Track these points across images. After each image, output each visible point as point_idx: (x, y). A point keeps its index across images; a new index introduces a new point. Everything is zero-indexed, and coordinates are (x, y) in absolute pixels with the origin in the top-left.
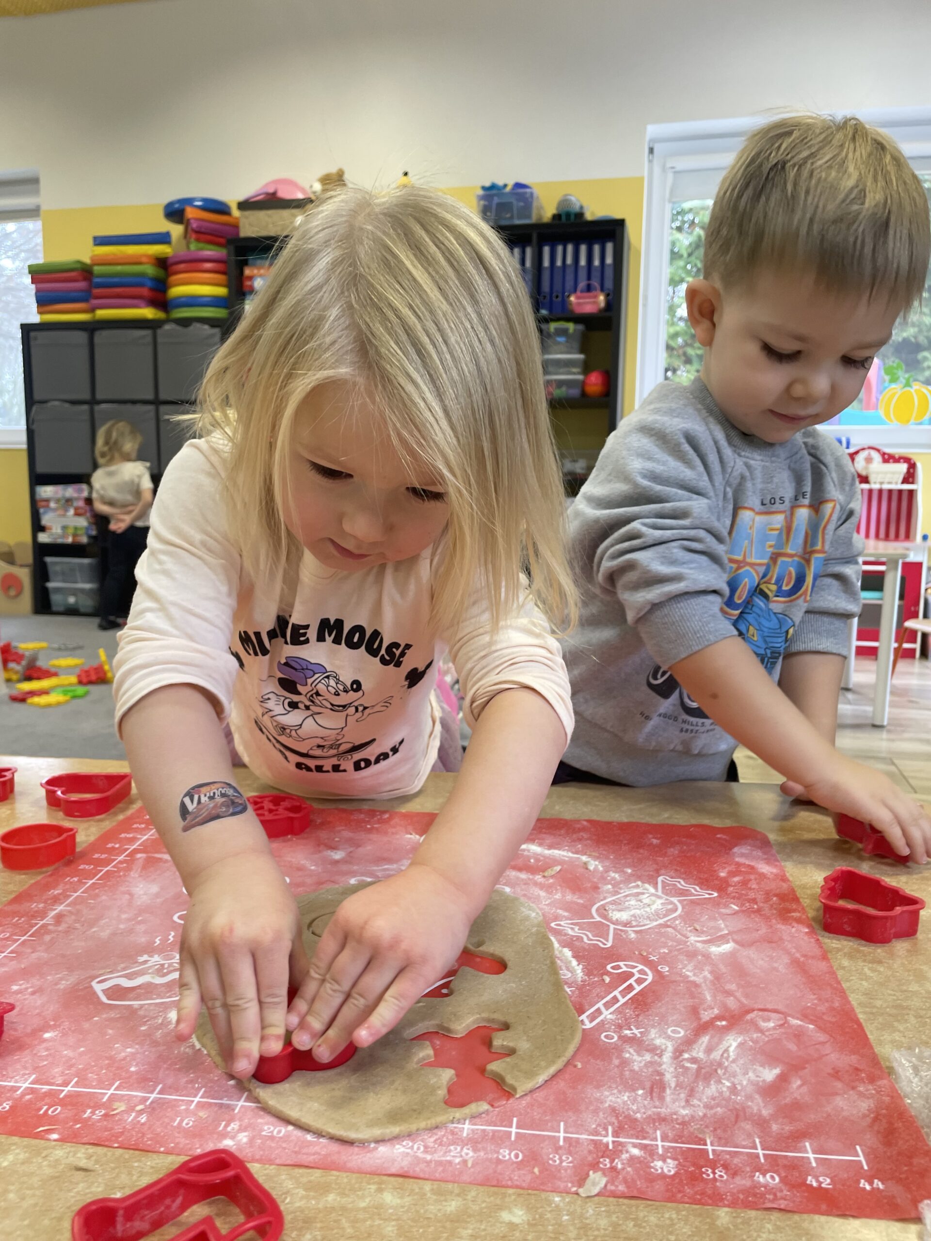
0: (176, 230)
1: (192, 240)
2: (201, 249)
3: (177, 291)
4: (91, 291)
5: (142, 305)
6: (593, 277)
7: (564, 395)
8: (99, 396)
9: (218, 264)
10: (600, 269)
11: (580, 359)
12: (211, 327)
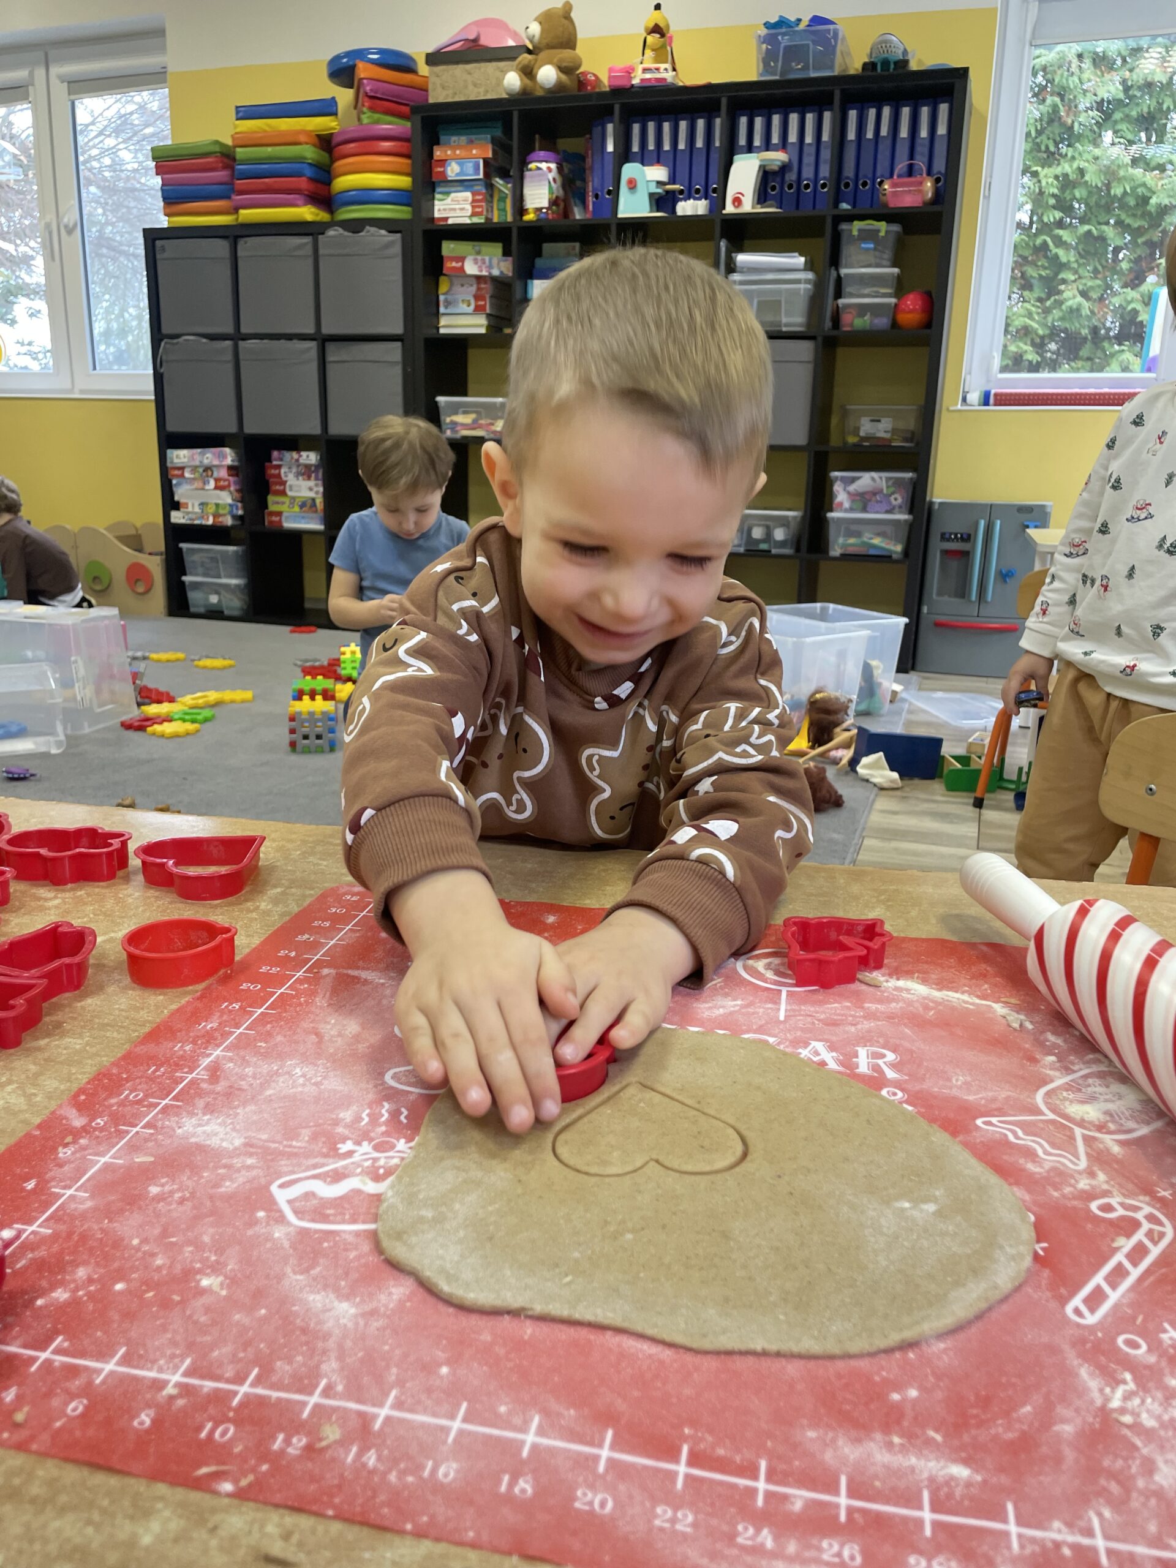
0: (344, 96)
1: (365, 109)
2: (377, 122)
3: (344, 182)
4: (233, 184)
5: (299, 202)
6: (917, 156)
7: (868, 327)
8: (244, 330)
9: (399, 144)
10: (927, 143)
11: (893, 274)
12: (390, 232)
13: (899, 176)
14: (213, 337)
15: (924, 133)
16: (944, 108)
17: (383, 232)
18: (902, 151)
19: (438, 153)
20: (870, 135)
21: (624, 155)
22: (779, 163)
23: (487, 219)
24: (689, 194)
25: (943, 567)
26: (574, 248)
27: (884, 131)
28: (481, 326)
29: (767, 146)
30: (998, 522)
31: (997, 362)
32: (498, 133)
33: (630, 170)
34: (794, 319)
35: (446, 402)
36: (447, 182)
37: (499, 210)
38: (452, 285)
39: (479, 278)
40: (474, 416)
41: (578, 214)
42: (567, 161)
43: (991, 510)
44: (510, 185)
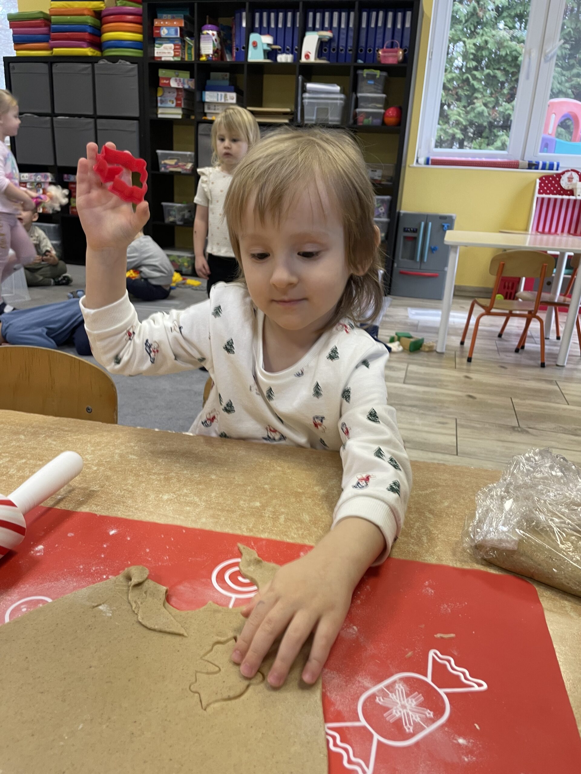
2: (125, 5)
3: (108, 36)
4: (48, 34)
5: (84, 46)
6: (395, 37)
7: (370, 123)
8: (56, 111)
9: (136, 17)
10: (401, 31)
11: (382, 98)
12: (132, 63)
13: (387, 47)
14: (40, 115)
15: (399, 26)
16: (409, 14)
17: (128, 63)
18: (389, 34)
19: (156, 23)
20: (373, 25)
21: (251, 29)
22: (328, 38)
23: (182, 58)
24: (284, 51)
25: (404, 244)
26: (226, 76)
27: (380, 24)
28: (179, 114)
29: (323, 28)
30: (430, 224)
31: (433, 143)
32: (188, 14)
33: (254, 37)
34: (334, 118)
35: (162, 154)
36: (161, 38)
37: (188, 54)
38: (164, 92)
39: (178, 89)
40: (176, 161)
41: (228, 59)
42: (223, 30)
43: (427, 218)
44: (193, 41)
